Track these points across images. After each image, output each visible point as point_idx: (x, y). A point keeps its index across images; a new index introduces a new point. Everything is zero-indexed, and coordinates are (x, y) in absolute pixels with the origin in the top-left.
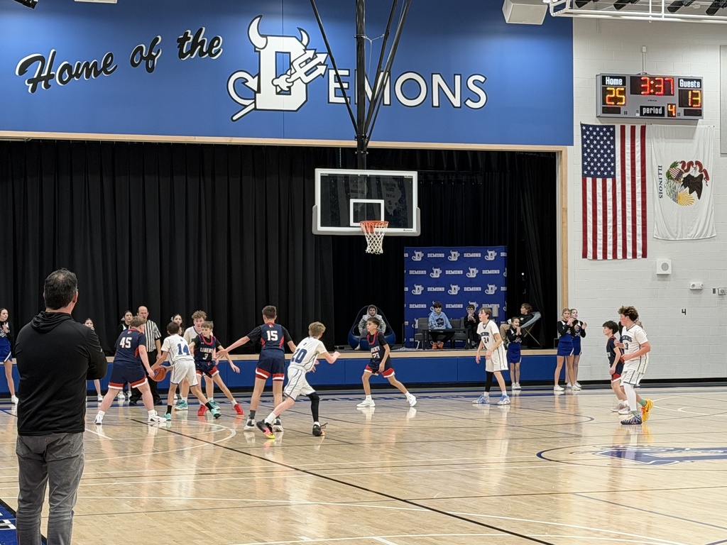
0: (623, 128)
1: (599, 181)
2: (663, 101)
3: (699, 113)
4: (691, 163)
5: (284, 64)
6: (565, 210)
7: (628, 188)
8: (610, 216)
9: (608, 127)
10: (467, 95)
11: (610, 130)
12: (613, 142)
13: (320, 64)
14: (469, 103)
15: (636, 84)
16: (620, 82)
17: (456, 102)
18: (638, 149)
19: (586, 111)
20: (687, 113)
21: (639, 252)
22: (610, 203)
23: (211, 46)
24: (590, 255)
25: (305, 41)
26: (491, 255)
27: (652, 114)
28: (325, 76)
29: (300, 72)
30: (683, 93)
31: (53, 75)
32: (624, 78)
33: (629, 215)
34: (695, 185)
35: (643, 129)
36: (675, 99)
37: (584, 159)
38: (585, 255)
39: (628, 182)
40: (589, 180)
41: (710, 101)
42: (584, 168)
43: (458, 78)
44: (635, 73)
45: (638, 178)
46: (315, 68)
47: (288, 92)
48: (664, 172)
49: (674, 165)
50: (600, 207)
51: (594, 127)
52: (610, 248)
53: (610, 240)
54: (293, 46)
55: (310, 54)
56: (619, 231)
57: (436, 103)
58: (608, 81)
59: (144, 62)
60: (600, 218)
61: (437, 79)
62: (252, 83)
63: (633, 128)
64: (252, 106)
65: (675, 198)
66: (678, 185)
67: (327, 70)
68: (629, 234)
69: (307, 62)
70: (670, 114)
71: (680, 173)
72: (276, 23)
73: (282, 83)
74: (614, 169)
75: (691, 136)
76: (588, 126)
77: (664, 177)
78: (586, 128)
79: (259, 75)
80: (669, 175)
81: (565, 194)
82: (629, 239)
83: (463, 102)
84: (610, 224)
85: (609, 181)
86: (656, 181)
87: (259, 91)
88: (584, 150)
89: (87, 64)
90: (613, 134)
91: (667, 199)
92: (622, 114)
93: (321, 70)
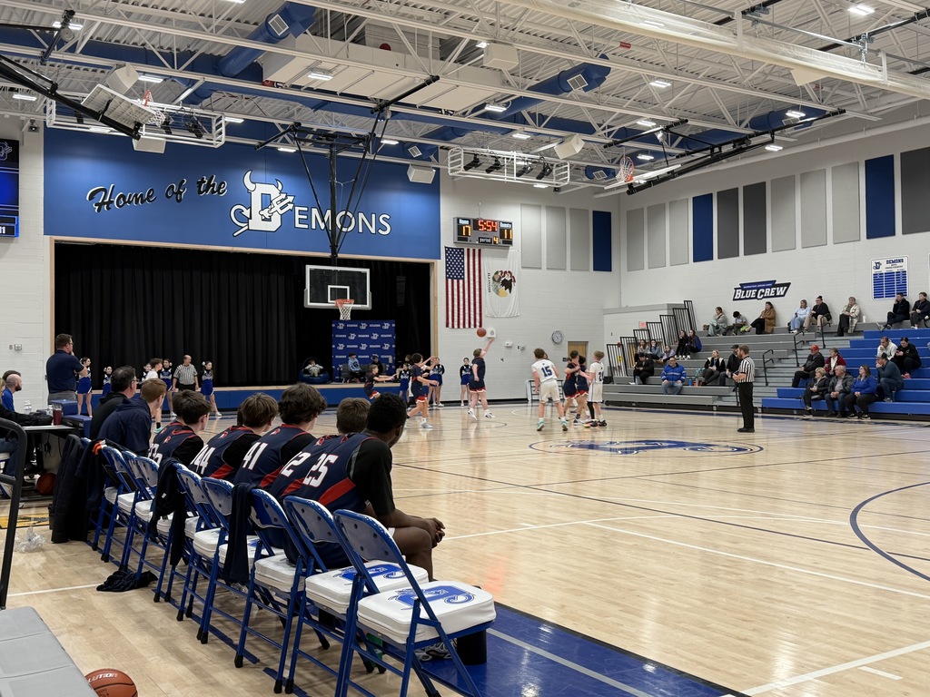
0: (468, 250)
1: (455, 281)
2: (490, 234)
3: (510, 243)
4: (506, 272)
5: (267, 201)
6: (436, 298)
7: (472, 286)
8: (461, 302)
9: (460, 249)
10: (379, 226)
11: (461, 250)
12: (463, 258)
13: (289, 203)
14: (380, 231)
15: (475, 224)
16: (467, 222)
17: (373, 231)
18: (477, 263)
19: (448, 239)
20: (504, 242)
21: (478, 324)
22: (461, 295)
23: (219, 188)
24: (450, 325)
25: (280, 187)
26: (386, 326)
27: (485, 242)
28: (292, 211)
29: (277, 207)
30: (502, 230)
31: (113, 202)
32: (469, 220)
33: (472, 302)
34: (508, 285)
35: (480, 251)
36: (498, 234)
37: (447, 268)
38: (447, 326)
39: (472, 282)
40: (450, 280)
41: (516, 236)
42: (447, 273)
43: (373, 216)
44: (475, 217)
45: (477, 280)
46: (286, 205)
47: (270, 220)
48: (491, 277)
49: (497, 273)
50: (456, 297)
51: (452, 249)
52: (461, 321)
53: (461, 317)
54: (273, 191)
55: (283, 196)
56: (467, 312)
57: (361, 231)
58: (460, 221)
59: (175, 195)
60: (456, 303)
61: (361, 216)
62: (246, 213)
63: (474, 250)
64: (246, 228)
65: (497, 293)
66: (499, 285)
67: (294, 207)
68: (472, 313)
69: (281, 201)
70: (495, 242)
71: (500, 278)
72: (261, 175)
73: (266, 213)
74: (463, 274)
75: (505, 256)
76: (449, 248)
77: (491, 280)
78: (447, 249)
79: (250, 207)
80: (494, 279)
81: (435, 288)
82: (472, 316)
83: (377, 231)
84: (461, 307)
85: (461, 281)
86: (487, 283)
87: (251, 218)
88: (447, 262)
89: (136, 195)
90: (463, 253)
91: (493, 293)
92: (469, 242)
93: (290, 206)
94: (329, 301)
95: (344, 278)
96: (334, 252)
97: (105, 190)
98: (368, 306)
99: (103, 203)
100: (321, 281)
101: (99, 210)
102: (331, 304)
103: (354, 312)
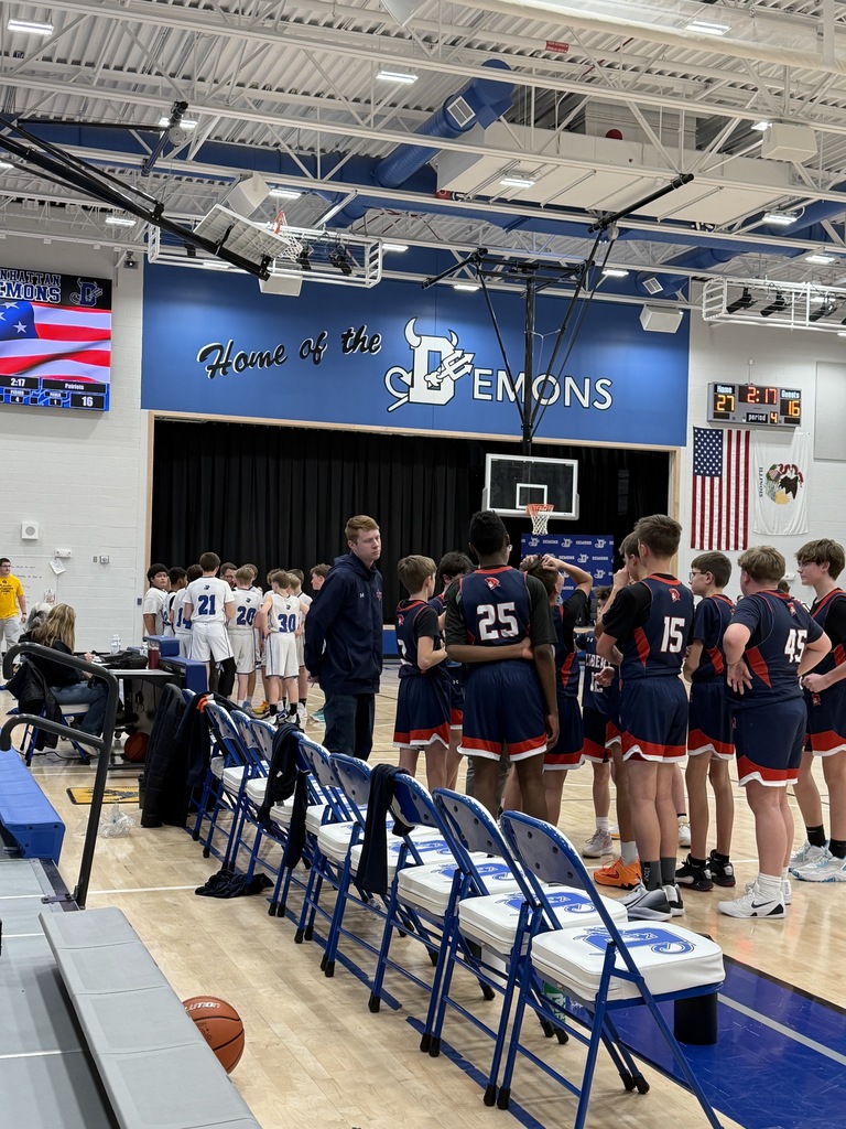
0: (730, 432)
1: (708, 479)
2: (766, 409)
3: (797, 421)
4: (788, 467)
5: (435, 363)
6: (677, 504)
7: (733, 487)
8: (716, 511)
9: (717, 431)
10: (595, 396)
11: (719, 434)
12: (721, 445)
13: (467, 363)
14: (596, 404)
15: (743, 392)
16: (730, 390)
17: (585, 403)
18: (742, 451)
19: (698, 415)
20: (787, 421)
21: (741, 544)
22: (716, 500)
23: (371, 343)
24: (698, 546)
25: (455, 342)
26: (601, 544)
27: (757, 421)
28: (471, 374)
29: (450, 370)
30: (785, 404)
31: (231, 363)
32: (733, 387)
33: (733, 511)
34: (790, 486)
35: (748, 434)
36: (777, 408)
37: (695, 459)
38: (693, 546)
39: (733, 481)
40: (699, 478)
41: (807, 413)
42: (695, 467)
43: (587, 381)
44: (743, 383)
45: (742, 477)
46: (462, 367)
47: (438, 388)
48: (764, 474)
49: (773, 467)
50: (707, 503)
51: (705, 430)
52: (715, 540)
53: (715, 533)
54: (444, 346)
55: (459, 353)
56: (724, 525)
57: (567, 403)
58: (720, 389)
59: (311, 354)
60: (707, 512)
61: (569, 381)
62: (407, 378)
63: (739, 433)
64: (406, 399)
65: (773, 497)
66: (776, 486)
67: (473, 369)
68: (732, 528)
69: (455, 361)
70: (772, 421)
71: (779, 475)
72: (428, 324)
73: (433, 378)
74: (721, 469)
75: (789, 443)
76: (699, 429)
77: (764, 478)
78: (697, 431)
79: (413, 371)
80: (768, 476)
81: (676, 489)
82: (732, 533)
83: (591, 403)
84: (716, 518)
85: (716, 480)
86: (757, 481)
87: (412, 386)
88: (695, 451)
89: (261, 355)
90: (721, 437)
91: (766, 498)
92: (731, 420)
93: (468, 368)
94: (518, 506)
95: (539, 473)
96: (527, 435)
97: (221, 348)
98: (574, 515)
99: (218, 365)
100: (507, 476)
101: (212, 376)
102: (520, 510)
103: (552, 523)
